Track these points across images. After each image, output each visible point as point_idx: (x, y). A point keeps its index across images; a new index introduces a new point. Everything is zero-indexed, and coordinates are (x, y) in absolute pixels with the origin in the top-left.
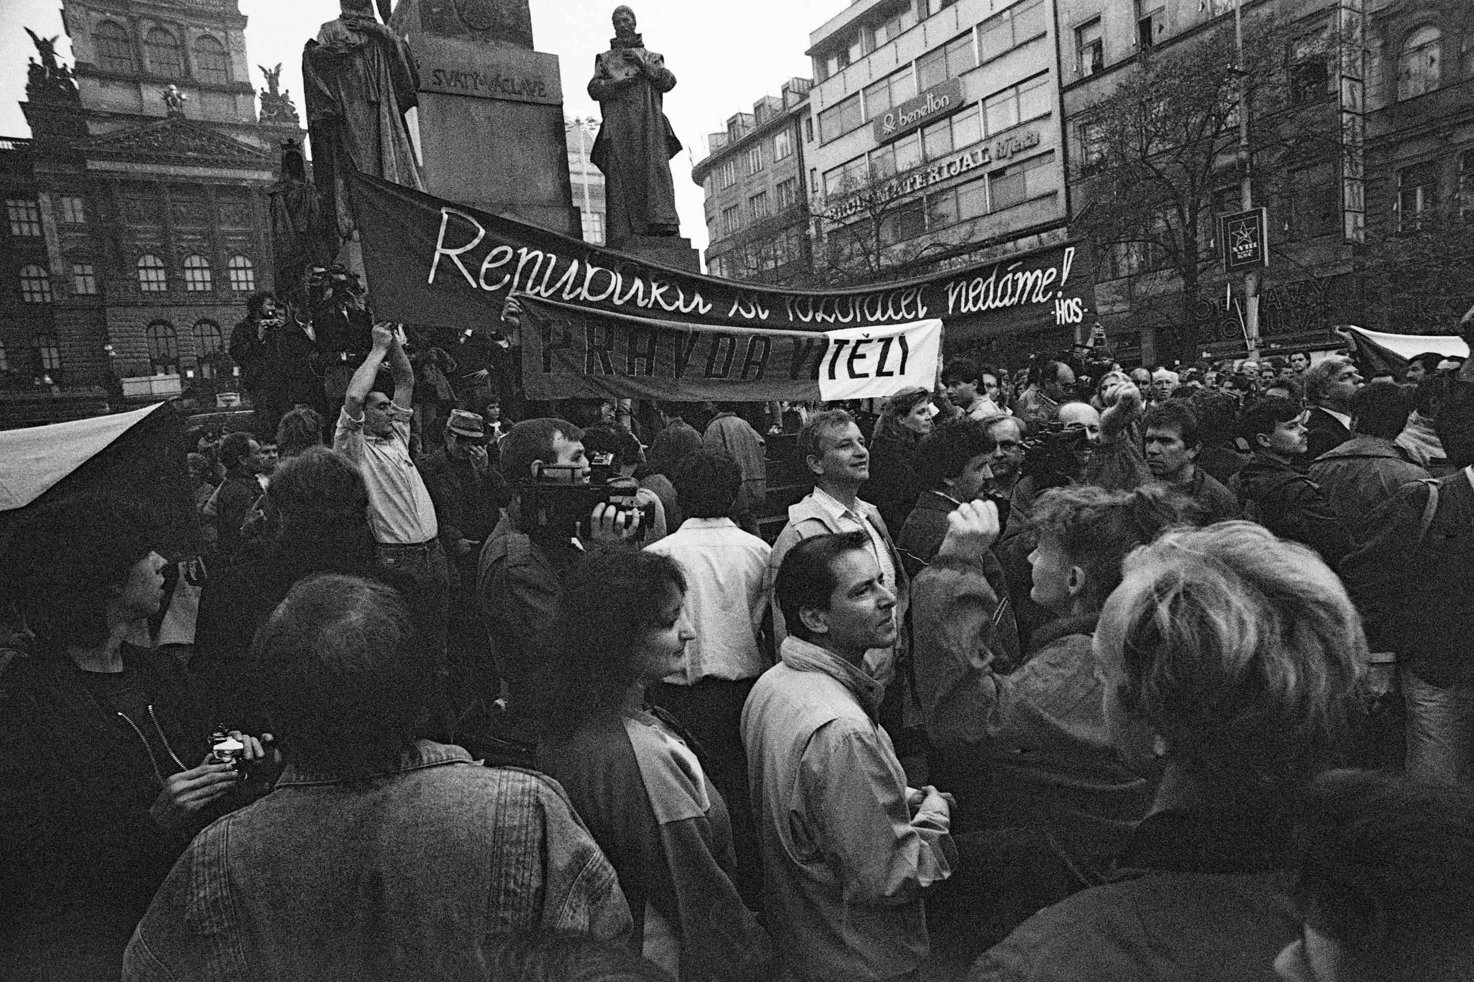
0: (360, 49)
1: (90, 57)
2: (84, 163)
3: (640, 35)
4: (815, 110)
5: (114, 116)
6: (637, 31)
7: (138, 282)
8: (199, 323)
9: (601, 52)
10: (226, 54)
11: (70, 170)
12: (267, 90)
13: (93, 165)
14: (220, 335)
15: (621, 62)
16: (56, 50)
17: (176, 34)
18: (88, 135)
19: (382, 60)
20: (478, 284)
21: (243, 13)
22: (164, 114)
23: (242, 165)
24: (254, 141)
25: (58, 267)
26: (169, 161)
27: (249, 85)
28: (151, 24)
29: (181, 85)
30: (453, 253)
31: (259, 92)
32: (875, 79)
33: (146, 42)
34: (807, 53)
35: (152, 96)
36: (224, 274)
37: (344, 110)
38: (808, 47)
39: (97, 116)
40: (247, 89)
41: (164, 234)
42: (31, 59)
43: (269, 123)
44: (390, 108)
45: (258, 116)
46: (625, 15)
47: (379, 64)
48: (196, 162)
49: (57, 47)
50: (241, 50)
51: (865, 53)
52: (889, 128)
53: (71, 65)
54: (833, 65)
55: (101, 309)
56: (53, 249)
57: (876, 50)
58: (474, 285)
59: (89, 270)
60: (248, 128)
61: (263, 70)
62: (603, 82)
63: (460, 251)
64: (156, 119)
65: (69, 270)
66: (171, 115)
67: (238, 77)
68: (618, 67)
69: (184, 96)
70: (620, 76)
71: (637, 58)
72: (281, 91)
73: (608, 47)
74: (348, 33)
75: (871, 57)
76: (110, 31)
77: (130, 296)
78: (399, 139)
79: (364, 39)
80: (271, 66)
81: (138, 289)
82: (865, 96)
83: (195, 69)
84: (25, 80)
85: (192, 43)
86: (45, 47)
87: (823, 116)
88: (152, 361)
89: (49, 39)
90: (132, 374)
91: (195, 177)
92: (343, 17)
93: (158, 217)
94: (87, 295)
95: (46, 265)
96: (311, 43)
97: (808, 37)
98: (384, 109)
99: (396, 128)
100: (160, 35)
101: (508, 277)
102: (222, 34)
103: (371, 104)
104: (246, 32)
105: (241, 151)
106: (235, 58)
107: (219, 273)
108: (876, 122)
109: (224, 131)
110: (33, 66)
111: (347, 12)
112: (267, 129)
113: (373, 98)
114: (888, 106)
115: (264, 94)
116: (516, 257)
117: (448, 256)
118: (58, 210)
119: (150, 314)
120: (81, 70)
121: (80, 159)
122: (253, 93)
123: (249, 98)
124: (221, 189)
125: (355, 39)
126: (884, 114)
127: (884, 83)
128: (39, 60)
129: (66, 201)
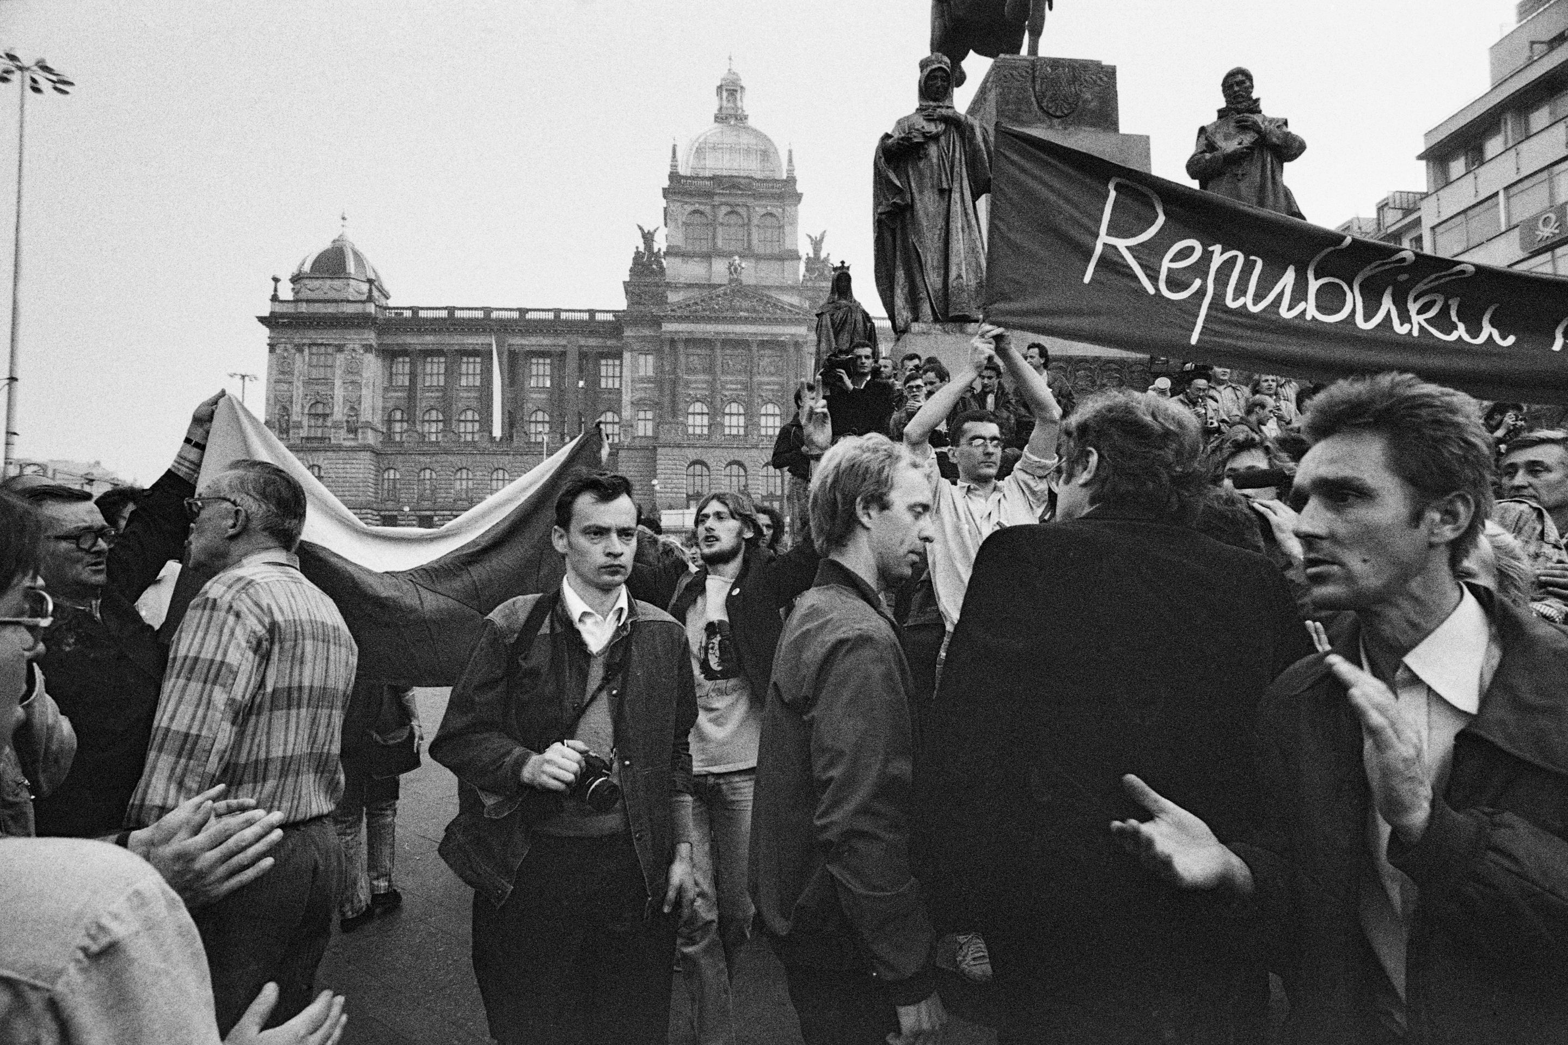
0: (935, 138)
1: (679, 241)
2: (660, 326)
3: (1257, 100)
4: (1427, 223)
5: (690, 286)
6: (1255, 95)
7: (686, 426)
8: (730, 464)
9: (1205, 124)
10: (781, 227)
11: (647, 332)
12: (811, 255)
13: (668, 327)
14: (746, 476)
15: (1232, 130)
16: (655, 238)
17: (745, 215)
18: (667, 303)
19: (957, 143)
20: (1157, 289)
21: (799, 191)
22: (726, 281)
23: (783, 322)
24: (795, 300)
25: (627, 413)
26: (725, 320)
27: (796, 252)
28: (729, 209)
29: (742, 257)
30: (1122, 244)
31: (804, 257)
32: (1524, 173)
33: (722, 224)
34: (1420, 157)
35: (720, 268)
36: (756, 419)
37: (912, 200)
38: (1422, 149)
39: (675, 287)
40: (795, 256)
41: (712, 385)
42: (637, 248)
43: (809, 284)
44: (962, 194)
45: (801, 278)
46: (1240, 77)
47: (954, 151)
48: (746, 321)
49: (656, 237)
50: (794, 222)
51: (1510, 144)
52: (1546, 232)
53: (664, 249)
54: (1457, 167)
55: (655, 448)
56: (626, 398)
57: (1528, 137)
58: (1151, 291)
59: (650, 415)
60: (792, 289)
61: (810, 237)
62: (1208, 156)
63: (1133, 242)
64: (720, 285)
65: (635, 417)
66: (731, 281)
67: (788, 245)
68: (1227, 137)
69: (743, 265)
70: (1230, 146)
71: (1255, 123)
72: (823, 255)
73: (1214, 117)
74: (924, 123)
75: (1520, 146)
76: (697, 219)
77: (678, 439)
78: (969, 226)
79: (941, 127)
80: (816, 234)
81: (686, 433)
82: (1508, 198)
83: (755, 242)
84: (630, 264)
85: (755, 221)
86: (648, 238)
87: (1438, 230)
88: (688, 495)
89: (652, 231)
90: (670, 507)
91: (743, 334)
92: (920, 110)
93: (710, 370)
94: (645, 437)
95: (617, 412)
96: (887, 136)
97: (1422, 139)
98: (956, 196)
99: (966, 214)
100: (734, 217)
101: (1197, 283)
102: (780, 210)
103: (942, 191)
104: (800, 207)
105: (782, 309)
106: (787, 229)
107: (751, 416)
108: (1529, 226)
109: (773, 293)
110: (638, 253)
111: (924, 104)
112: (807, 288)
113: (945, 186)
114: (1546, 204)
115: (808, 258)
116: (1207, 257)
117: (1115, 247)
118: (635, 368)
119: (692, 454)
120: (670, 252)
121: (656, 322)
122: (799, 258)
123: (795, 262)
124: (763, 344)
125: (932, 128)
126: (1541, 214)
127: (1545, 175)
128: (642, 249)
129: (642, 359)
